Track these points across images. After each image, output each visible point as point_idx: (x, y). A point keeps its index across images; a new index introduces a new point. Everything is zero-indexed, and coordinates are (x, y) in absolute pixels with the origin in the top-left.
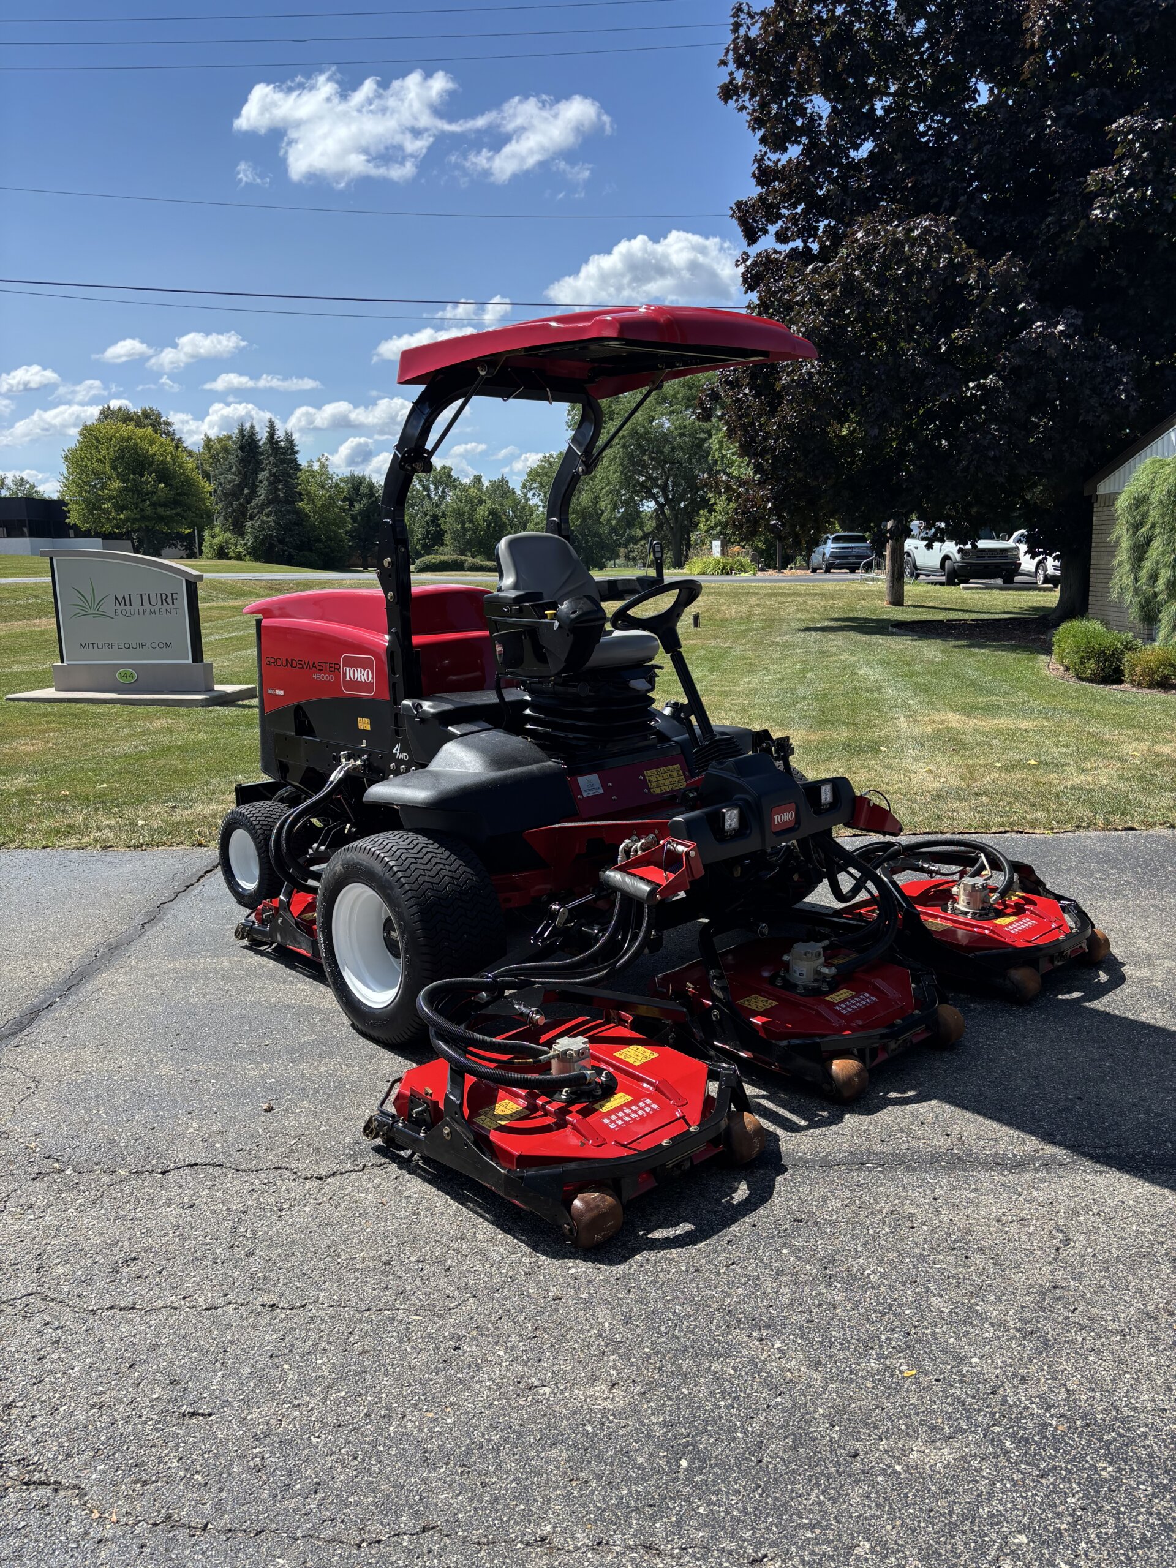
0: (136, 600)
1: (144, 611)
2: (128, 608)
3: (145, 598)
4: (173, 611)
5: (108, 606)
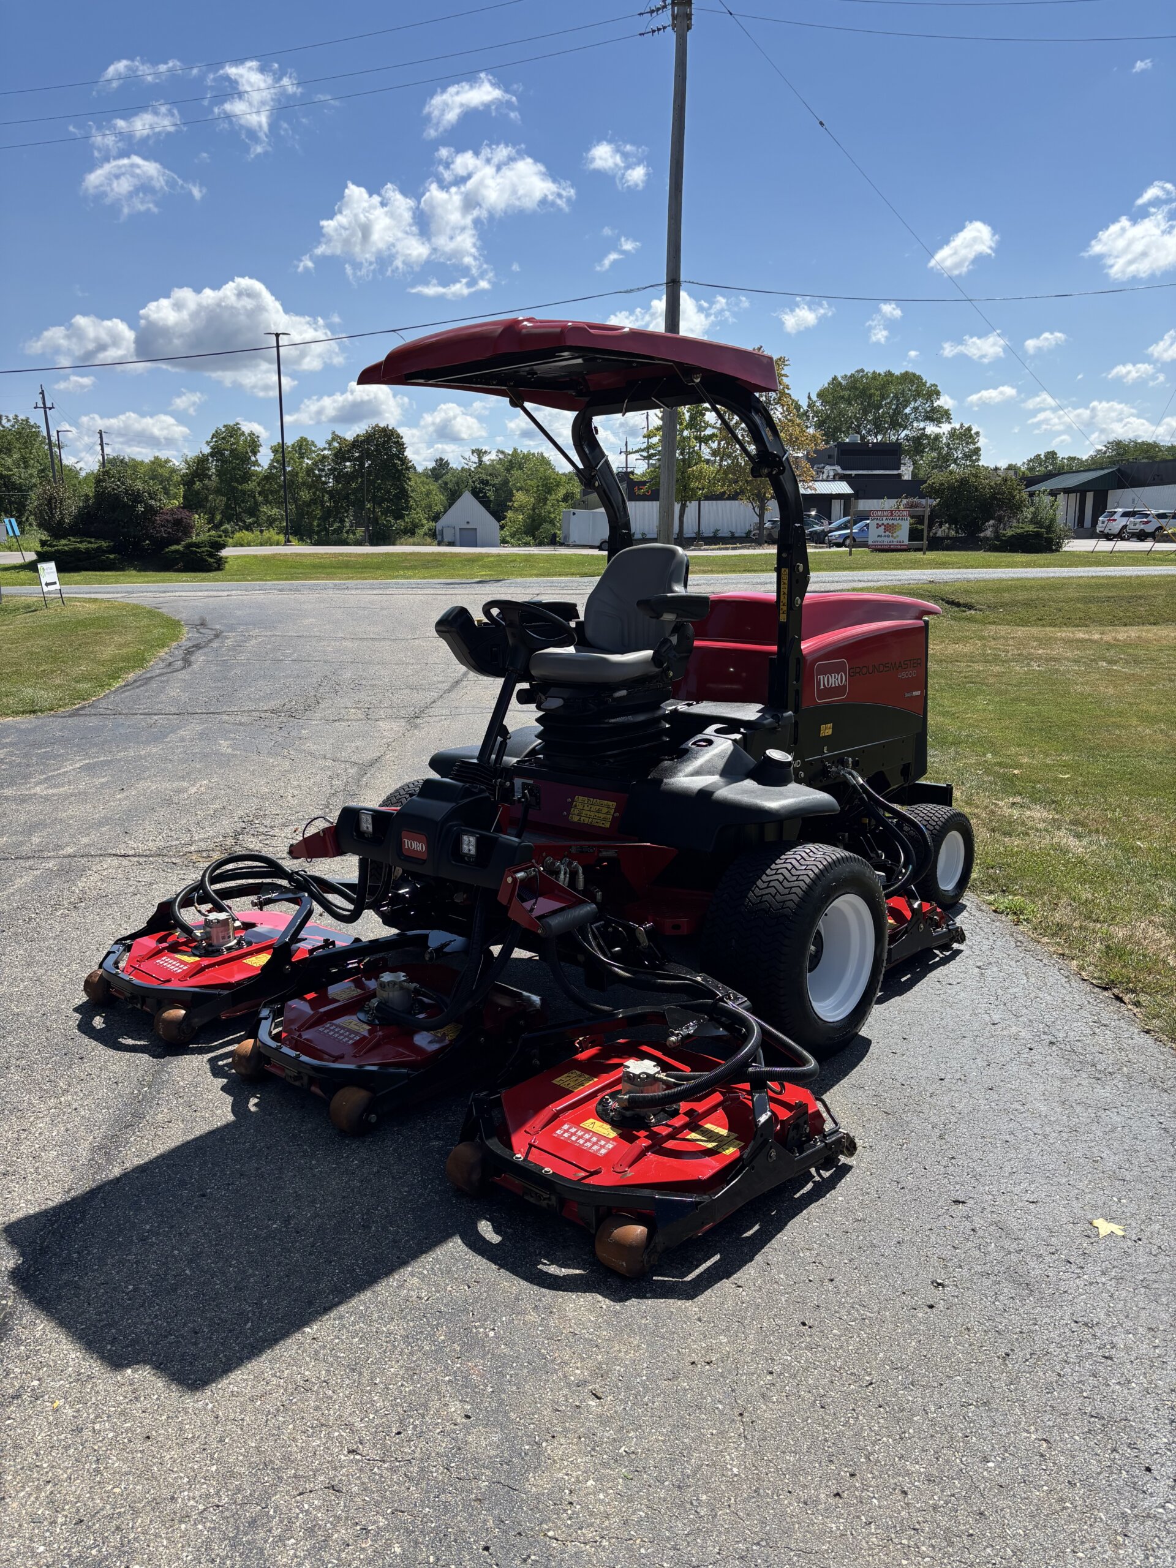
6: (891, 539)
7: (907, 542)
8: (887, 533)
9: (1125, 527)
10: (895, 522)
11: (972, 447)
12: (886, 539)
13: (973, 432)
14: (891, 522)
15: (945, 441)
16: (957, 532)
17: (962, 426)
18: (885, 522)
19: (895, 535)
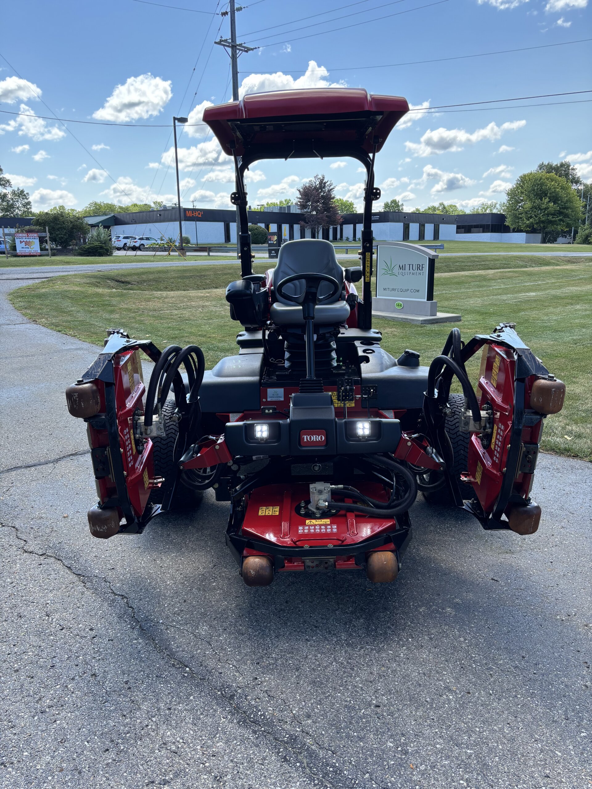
0: (407, 267)
1: (410, 273)
2: (404, 271)
3: (411, 266)
4: (422, 274)
5: (396, 270)
6: (30, 249)
7: (39, 251)
8: (27, 246)
9: (125, 244)
10: (31, 240)
11: (26, 201)
12: (27, 249)
13: (25, 193)
14: (28, 240)
15: (10, 197)
16: (57, 246)
17: (18, 189)
18: (25, 240)
19: (32, 247)
